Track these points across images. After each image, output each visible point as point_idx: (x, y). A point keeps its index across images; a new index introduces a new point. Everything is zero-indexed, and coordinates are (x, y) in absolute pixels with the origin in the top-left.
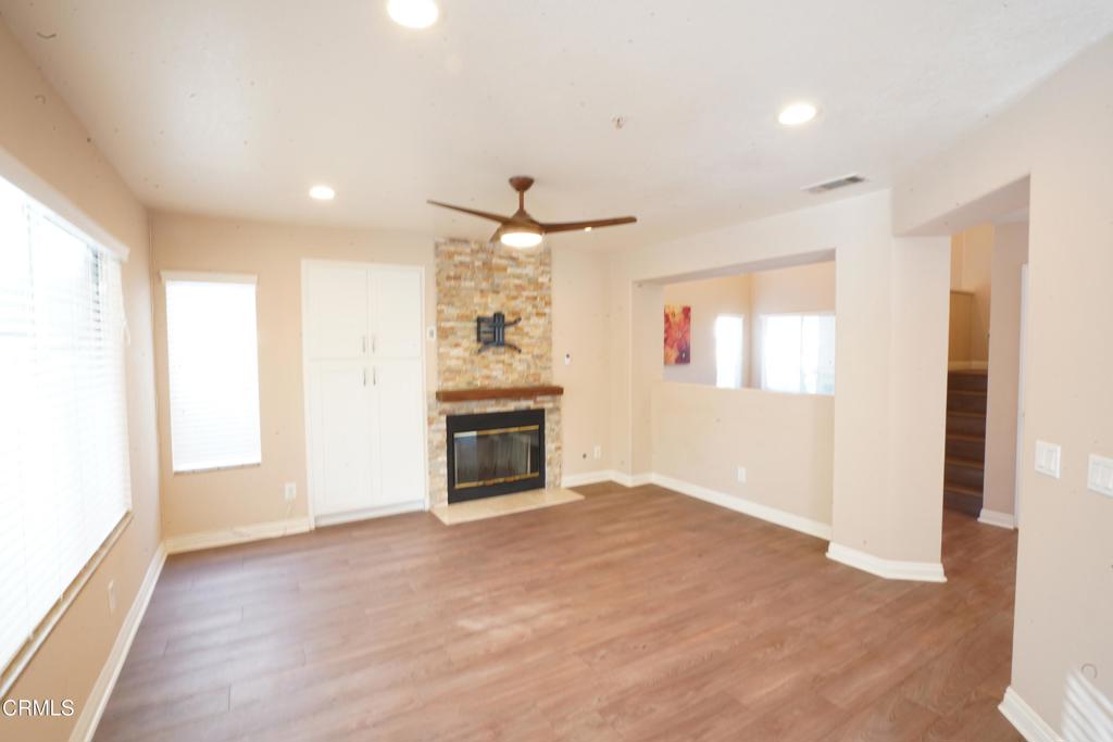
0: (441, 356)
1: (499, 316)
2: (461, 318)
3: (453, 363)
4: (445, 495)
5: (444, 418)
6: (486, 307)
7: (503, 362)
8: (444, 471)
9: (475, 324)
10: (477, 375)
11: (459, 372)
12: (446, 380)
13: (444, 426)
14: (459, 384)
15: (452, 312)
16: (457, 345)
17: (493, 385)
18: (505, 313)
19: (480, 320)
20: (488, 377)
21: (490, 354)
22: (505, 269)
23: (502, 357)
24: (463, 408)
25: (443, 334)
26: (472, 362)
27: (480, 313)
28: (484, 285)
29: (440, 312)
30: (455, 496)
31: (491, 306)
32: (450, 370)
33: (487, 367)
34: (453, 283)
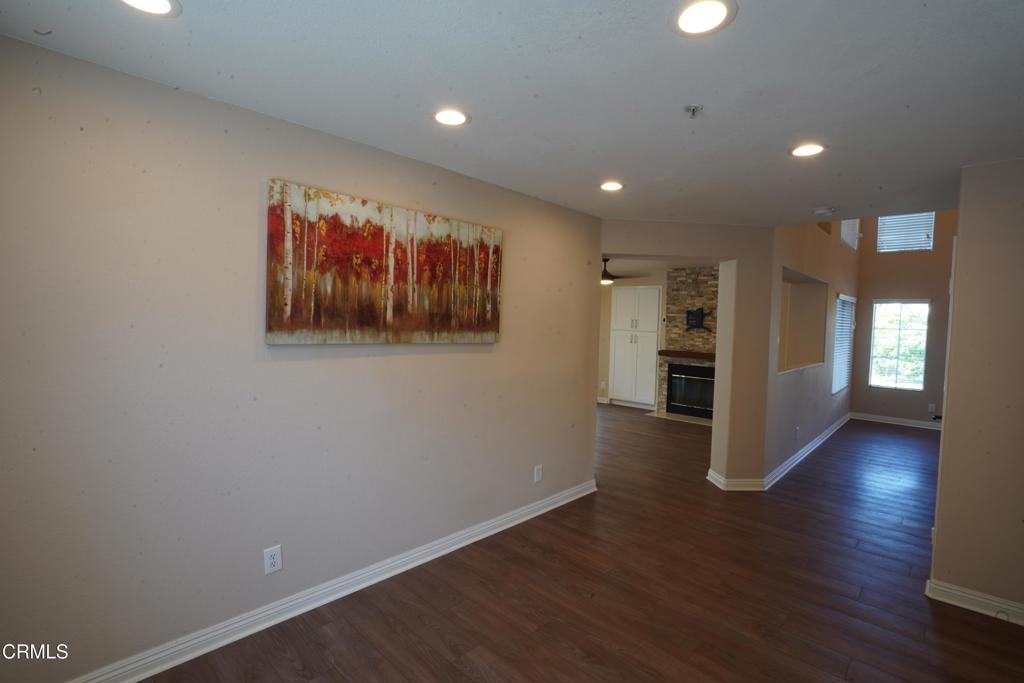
0: (667, 332)
1: (701, 310)
2: (678, 312)
3: (673, 336)
4: (665, 406)
5: (667, 365)
6: (694, 305)
7: (703, 337)
8: (665, 393)
9: (685, 315)
10: (687, 343)
11: (677, 341)
12: (670, 345)
13: (667, 369)
14: (677, 347)
15: (673, 308)
16: (676, 326)
17: (696, 350)
18: (705, 308)
19: (689, 313)
20: (692, 345)
21: (694, 332)
22: (706, 282)
23: (702, 335)
24: (677, 361)
25: (669, 320)
26: (684, 336)
27: (690, 309)
28: (693, 293)
29: (668, 308)
30: (669, 409)
31: (698, 303)
32: (671, 339)
33: (692, 339)
34: (675, 293)
